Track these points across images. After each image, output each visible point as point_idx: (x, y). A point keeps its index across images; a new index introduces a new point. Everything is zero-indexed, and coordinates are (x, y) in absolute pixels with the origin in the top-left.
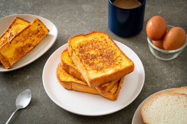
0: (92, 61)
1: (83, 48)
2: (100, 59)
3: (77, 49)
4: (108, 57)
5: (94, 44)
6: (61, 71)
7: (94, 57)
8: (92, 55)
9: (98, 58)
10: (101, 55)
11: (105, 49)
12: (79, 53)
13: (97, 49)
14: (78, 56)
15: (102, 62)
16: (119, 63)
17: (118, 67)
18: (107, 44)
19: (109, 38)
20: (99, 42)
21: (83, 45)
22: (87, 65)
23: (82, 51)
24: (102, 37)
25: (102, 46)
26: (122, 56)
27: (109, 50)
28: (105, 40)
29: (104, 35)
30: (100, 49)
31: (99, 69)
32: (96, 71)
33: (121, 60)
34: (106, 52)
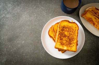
0: (63, 38)
1: (64, 28)
2: (66, 38)
4: (70, 40)
5: (70, 29)
11: (72, 35)
12: (61, 30)
13: (69, 33)
14: (59, 32)
15: (66, 41)
16: (72, 47)
17: (69, 48)
18: (74, 33)
19: (78, 30)
20: (73, 29)
21: (65, 27)
22: (59, 39)
23: (62, 30)
24: (75, 27)
25: (72, 33)
26: (75, 44)
27: (73, 37)
28: (76, 30)
29: (77, 27)
30: (70, 34)
31: (62, 44)
32: (60, 44)
33: (73, 45)
34: (71, 37)
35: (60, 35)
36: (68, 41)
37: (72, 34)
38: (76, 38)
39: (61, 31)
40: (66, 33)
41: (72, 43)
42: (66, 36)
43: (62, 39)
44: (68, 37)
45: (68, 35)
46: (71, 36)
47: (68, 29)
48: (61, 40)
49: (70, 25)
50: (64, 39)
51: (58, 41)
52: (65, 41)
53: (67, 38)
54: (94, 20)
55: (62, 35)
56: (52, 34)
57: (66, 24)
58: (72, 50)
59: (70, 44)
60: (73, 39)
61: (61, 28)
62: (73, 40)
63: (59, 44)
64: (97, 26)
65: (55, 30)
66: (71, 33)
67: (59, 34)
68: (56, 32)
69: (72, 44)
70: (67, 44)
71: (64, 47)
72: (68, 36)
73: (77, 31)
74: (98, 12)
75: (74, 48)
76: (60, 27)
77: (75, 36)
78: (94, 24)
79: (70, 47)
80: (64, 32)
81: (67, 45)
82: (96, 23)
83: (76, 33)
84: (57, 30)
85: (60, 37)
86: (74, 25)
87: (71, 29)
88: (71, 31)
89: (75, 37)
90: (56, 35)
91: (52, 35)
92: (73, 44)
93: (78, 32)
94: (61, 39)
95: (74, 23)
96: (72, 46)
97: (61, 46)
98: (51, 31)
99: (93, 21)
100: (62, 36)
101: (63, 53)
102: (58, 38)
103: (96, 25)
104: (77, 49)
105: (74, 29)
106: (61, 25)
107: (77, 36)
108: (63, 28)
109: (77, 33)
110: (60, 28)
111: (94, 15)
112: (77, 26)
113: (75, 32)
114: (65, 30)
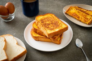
0: (48, 26)
3: (40, 22)
6: (33, 32)
7: (49, 24)
8: (48, 24)
9: (51, 24)
10: (52, 23)
13: (50, 21)
16: (61, 26)
21: (43, 19)
26: (62, 23)
39: (42, 24)
46: (53, 21)
48: (48, 28)
50: (50, 26)
54: (78, 14)
62: (58, 23)
111: (77, 9)
114: (45, 21)
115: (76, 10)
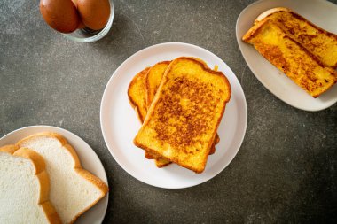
0: (169, 115)
1: (182, 85)
2: (181, 121)
4: (191, 128)
5: (200, 91)
8: (179, 106)
9: (181, 117)
11: (203, 113)
12: (169, 88)
13: (194, 104)
14: (163, 92)
15: (177, 128)
16: (191, 152)
17: (182, 157)
18: (212, 108)
19: (226, 102)
20: (210, 96)
21: (187, 81)
22: (157, 116)
23: (175, 89)
24: (221, 91)
25: (204, 107)
26: (206, 145)
27: (204, 121)
28: (219, 100)
29: (227, 92)
30: (196, 108)
31: (162, 136)
32: (156, 134)
33: (197, 150)
34: (198, 120)
35: (161, 105)
36: (185, 129)
37: (205, 110)
38: (214, 127)
39: (169, 92)
40: (185, 103)
41: (195, 139)
42: (181, 111)
43: (167, 119)
44: (187, 118)
45: (190, 112)
46: (199, 116)
47: (193, 91)
48: (160, 123)
49: (206, 78)
50: (172, 121)
51: (152, 122)
52: (174, 129)
53: (184, 119)
54: (286, 53)
55: (168, 107)
56: (140, 94)
57: (191, 71)
58: (189, 164)
59: (189, 142)
60: (203, 130)
61: (172, 82)
62: (201, 133)
63: (151, 132)
64: (295, 73)
65: (152, 86)
66: (200, 107)
67: (160, 100)
68: (152, 91)
69: (194, 142)
70: (178, 139)
71: (165, 149)
72: (187, 114)
73: (221, 105)
74: (299, 27)
75: (196, 160)
76: (170, 77)
77: (213, 119)
78: (286, 68)
79: (186, 152)
80: (178, 96)
81: (176, 144)
82: (293, 65)
83: (217, 110)
84: (157, 87)
85: (162, 112)
86: (217, 83)
87: (203, 93)
88: (201, 100)
89: (212, 124)
90: (150, 102)
91: (140, 100)
92: (199, 146)
93: (224, 107)
94: (161, 119)
95: (220, 74)
96: (194, 149)
97: (156, 142)
98: (139, 84)
99: (284, 56)
100: (168, 109)
101: (160, 166)
102: (153, 114)
103: (291, 69)
104: (205, 166)
105: (215, 95)
106: (174, 71)
107: (220, 120)
108: (180, 84)
109: (220, 111)
110: (168, 80)
111: (285, 37)
112: (226, 87)
113: (215, 107)
114: (183, 92)
115: (281, 37)
